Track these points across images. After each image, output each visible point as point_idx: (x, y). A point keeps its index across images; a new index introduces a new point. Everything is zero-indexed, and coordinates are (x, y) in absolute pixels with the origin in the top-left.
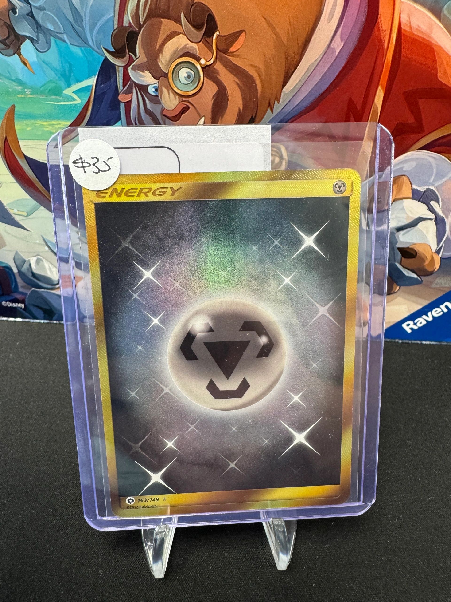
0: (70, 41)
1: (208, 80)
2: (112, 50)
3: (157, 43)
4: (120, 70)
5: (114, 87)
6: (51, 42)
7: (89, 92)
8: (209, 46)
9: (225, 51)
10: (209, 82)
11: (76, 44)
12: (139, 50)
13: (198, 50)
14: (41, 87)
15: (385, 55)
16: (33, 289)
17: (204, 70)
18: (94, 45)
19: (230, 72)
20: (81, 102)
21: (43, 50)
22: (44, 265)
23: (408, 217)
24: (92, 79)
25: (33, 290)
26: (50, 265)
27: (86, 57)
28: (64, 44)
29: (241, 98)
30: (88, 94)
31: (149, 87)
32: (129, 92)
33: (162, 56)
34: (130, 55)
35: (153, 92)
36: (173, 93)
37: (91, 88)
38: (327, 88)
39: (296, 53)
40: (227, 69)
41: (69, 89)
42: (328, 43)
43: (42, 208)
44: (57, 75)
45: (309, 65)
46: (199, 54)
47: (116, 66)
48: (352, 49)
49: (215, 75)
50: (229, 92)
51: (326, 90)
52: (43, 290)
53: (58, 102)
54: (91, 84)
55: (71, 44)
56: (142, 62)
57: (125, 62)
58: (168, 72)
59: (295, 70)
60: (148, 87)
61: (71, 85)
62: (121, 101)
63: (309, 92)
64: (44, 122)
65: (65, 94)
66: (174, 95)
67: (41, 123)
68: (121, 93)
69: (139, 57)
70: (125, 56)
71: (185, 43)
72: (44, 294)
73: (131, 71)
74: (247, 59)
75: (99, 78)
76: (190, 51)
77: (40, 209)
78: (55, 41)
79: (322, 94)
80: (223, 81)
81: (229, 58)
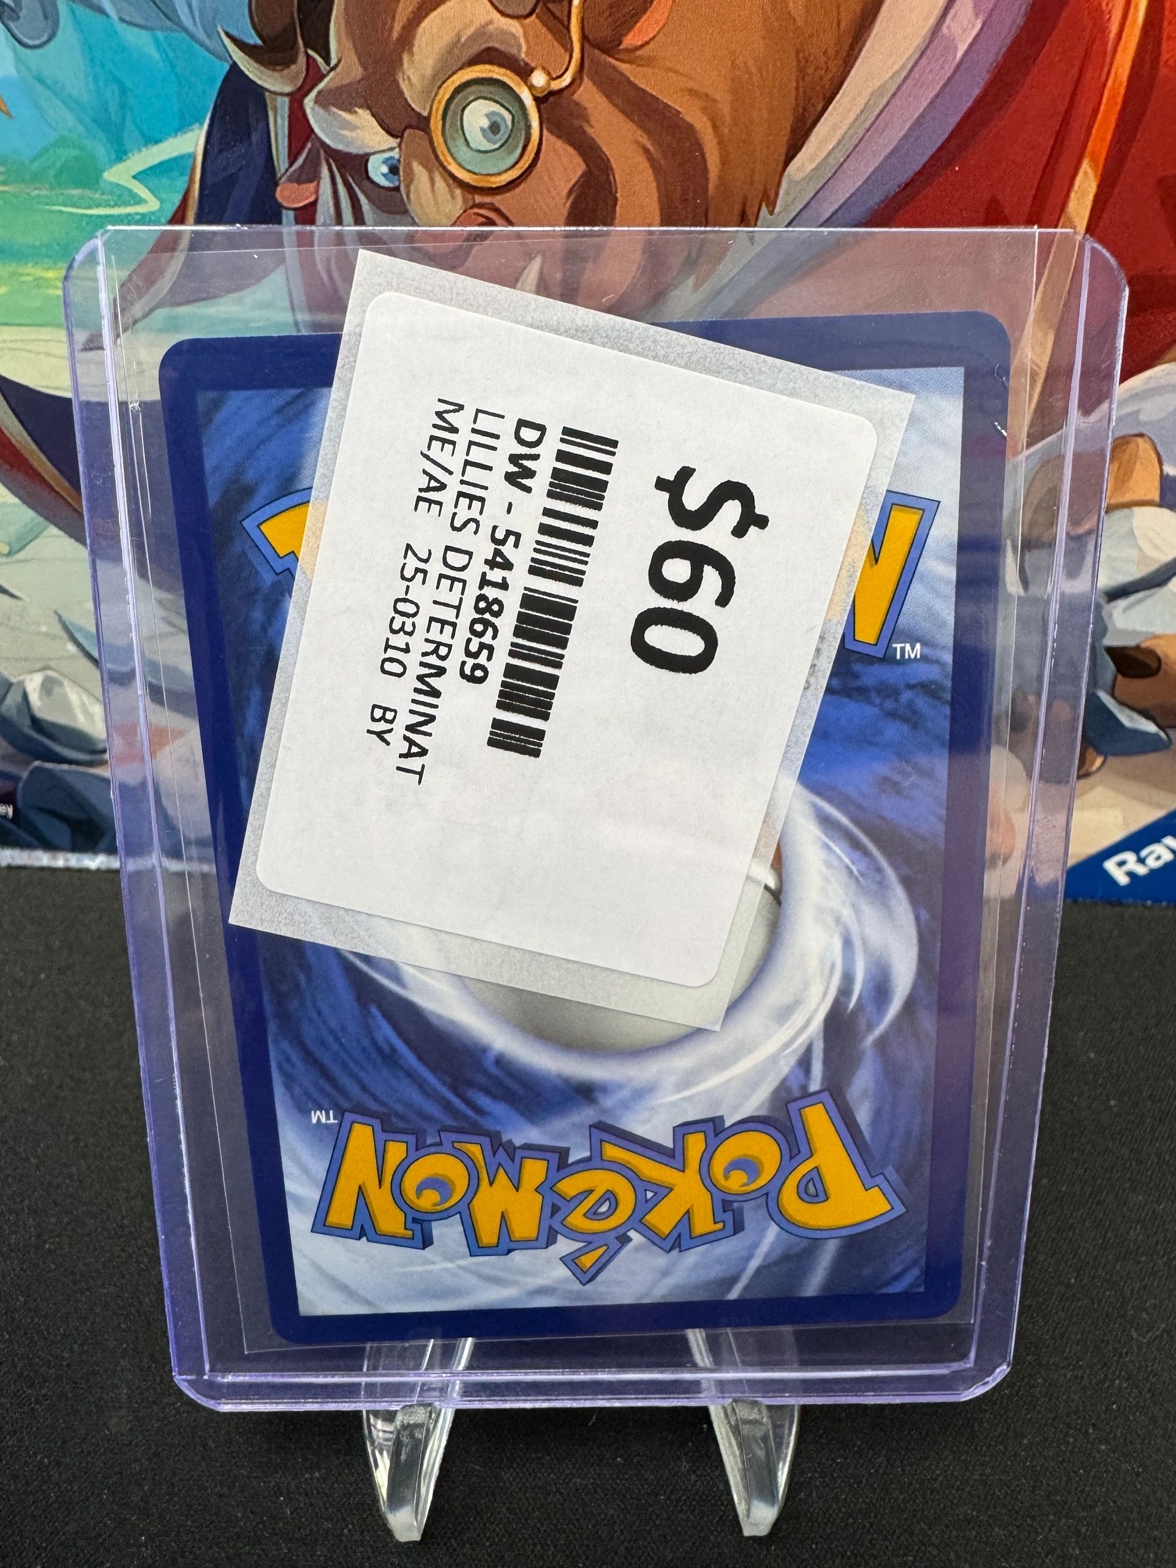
0: (118, 11)
1: (553, 138)
2: (254, 40)
3: (393, 18)
4: (279, 106)
5: (261, 161)
6: (57, 13)
7: (182, 174)
8: (559, 27)
9: (610, 47)
10: (559, 144)
11: (138, 20)
12: (339, 42)
13: (522, 41)
14: (34, 159)
15: (1108, 60)
16: (37, 763)
17: (542, 106)
18: (195, 22)
19: (623, 112)
20: (161, 209)
21: (32, 38)
22: (65, 695)
23: (1144, 558)
24: (190, 135)
25: (37, 769)
26: (85, 698)
27: (171, 62)
28: (101, 18)
29: (655, 195)
30: (181, 184)
31: (372, 159)
32: (309, 175)
33: (412, 61)
34: (308, 56)
35: (384, 175)
36: (445, 180)
37: (191, 161)
38: (924, 167)
39: (831, 52)
40: (616, 105)
41: (120, 167)
42: (932, 22)
43: (53, 530)
44: (80, 121)
45: (870, 90)
46: (527, 53)
47: (267, 94)
48: (1009, 41)
49: (576, 123)
50: (619, 176)
51: (919, 173)
52: (65, 767)
53: (90, 207)
54: (190, 150)
55: (122, 20)
56: (346, 81)
57: (292, 79)
58: (430, 113)
59: (825, 109)
60: (367, 161)
61: (125, 153)
62: (285, 204)
63: (869, 178)
64: (47, 269)
65: (110, 183)
66: (448, 186)
67: (39, 272)
68: (283, 179)
69: (339, 61)
70: (293, 60)
71: (480, 19)
72: (70, 779)
73: (313, 109)
74: (676, 72)
75: (215, 132)
76: (496, 45)
77: (46, 533)
78: (72, 11)
79: (907, 185)
80: (600, 142)
81: (623, 67)
